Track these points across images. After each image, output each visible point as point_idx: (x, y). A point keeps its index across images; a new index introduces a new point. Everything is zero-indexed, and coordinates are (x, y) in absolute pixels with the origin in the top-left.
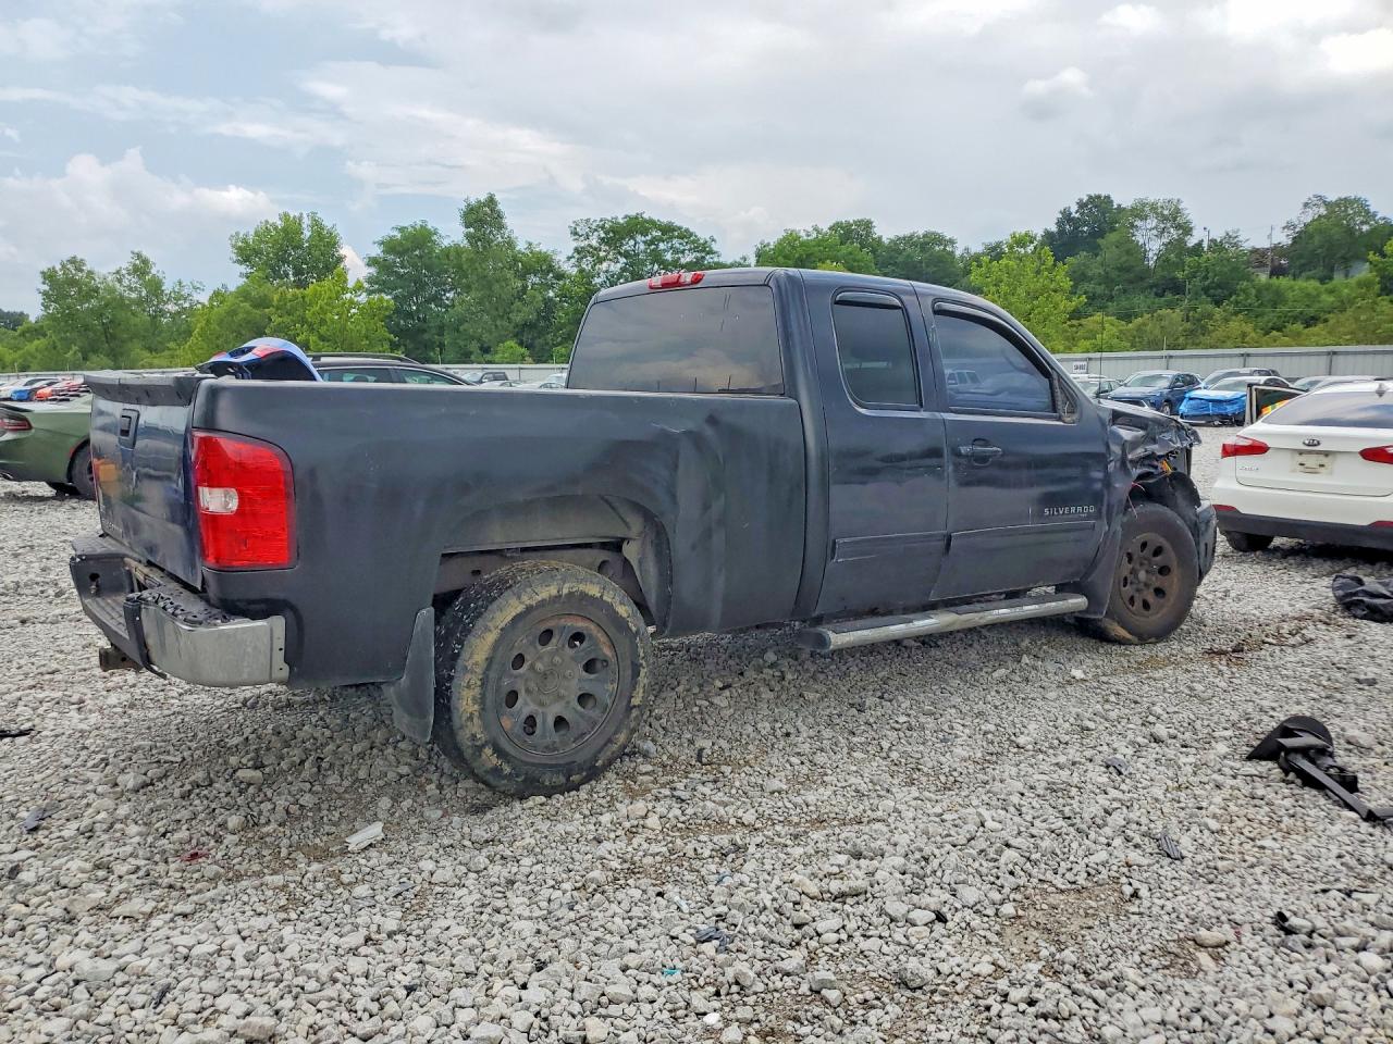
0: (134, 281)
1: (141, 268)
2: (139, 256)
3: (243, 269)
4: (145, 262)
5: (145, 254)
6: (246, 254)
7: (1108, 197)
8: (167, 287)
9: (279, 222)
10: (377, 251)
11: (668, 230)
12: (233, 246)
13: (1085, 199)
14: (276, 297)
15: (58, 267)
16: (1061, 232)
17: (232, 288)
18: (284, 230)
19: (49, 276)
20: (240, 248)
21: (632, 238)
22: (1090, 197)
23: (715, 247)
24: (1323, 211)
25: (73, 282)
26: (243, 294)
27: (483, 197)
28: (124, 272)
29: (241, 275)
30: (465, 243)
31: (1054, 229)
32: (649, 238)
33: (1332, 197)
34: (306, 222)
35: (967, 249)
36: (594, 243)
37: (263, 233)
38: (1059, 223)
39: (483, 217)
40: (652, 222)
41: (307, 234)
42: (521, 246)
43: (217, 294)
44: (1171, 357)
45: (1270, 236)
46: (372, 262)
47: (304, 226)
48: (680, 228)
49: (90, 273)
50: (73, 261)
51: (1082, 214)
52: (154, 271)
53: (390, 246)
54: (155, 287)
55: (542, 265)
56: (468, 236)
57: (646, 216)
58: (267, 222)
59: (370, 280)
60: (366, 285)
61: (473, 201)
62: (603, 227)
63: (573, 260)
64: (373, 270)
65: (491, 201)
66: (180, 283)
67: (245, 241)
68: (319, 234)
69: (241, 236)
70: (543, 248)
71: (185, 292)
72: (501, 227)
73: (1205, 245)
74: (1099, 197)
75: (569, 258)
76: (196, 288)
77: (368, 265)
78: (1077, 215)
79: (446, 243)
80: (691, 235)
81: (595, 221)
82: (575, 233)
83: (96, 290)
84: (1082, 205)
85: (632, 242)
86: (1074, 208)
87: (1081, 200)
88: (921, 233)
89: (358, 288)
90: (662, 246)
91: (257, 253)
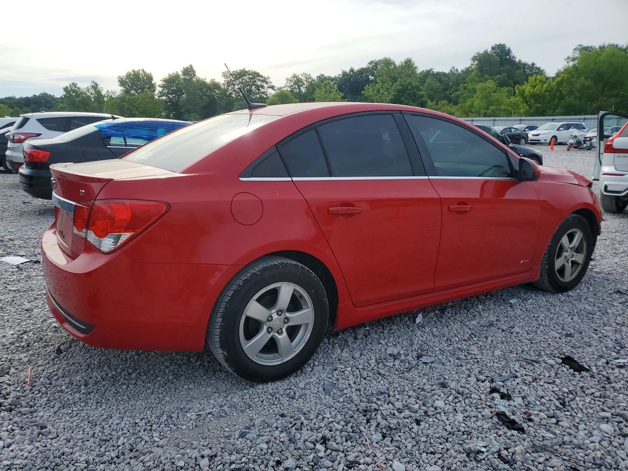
0: (93, 91)
1: (95, 86)
2: (94, 82)
3: (122, 88)
4: (96, 84)
5: (96, 81)
6: (122, 82)
8: (103, 93)
9: (132, 72)
10: (161, 83)
11: (256, 75)
12: (119, 81)
15: (69, 86)
18: (134, 75)
19: (66, 89)
25: (74, 91)
26: (118, 98)
27: (188, 66)
28: (89, 88)
29: (120, 90)
34: (141, 72)
37: (128, 76)
41: (141, 76)
42: (208, 81)
46: (163, 87)
48: (258, 73)
49: (79, 88)
50: (73, 84)
51: (493, 52)
52: (99, 87)
53: (165, 81)
54: (98, 93)
55: (216, 86)
57: (247, 70)
58: (129, 72)
59: (160, 93)
61: (185, 67)
62: (234, 74)
64: (161, 89)
65: (191, 66)
66: (108, 91)
67: (121, 79)
69: (121, 77)
70: (217, 81)
71: (110, 94)
72: (194, 75)
74: (500, 45)
75: (223, 84)
78: (491, 53)
80: (262, 76)
81: (231, 71)
82: (224, 76)
83: (82, 93)
84: (493, 48)
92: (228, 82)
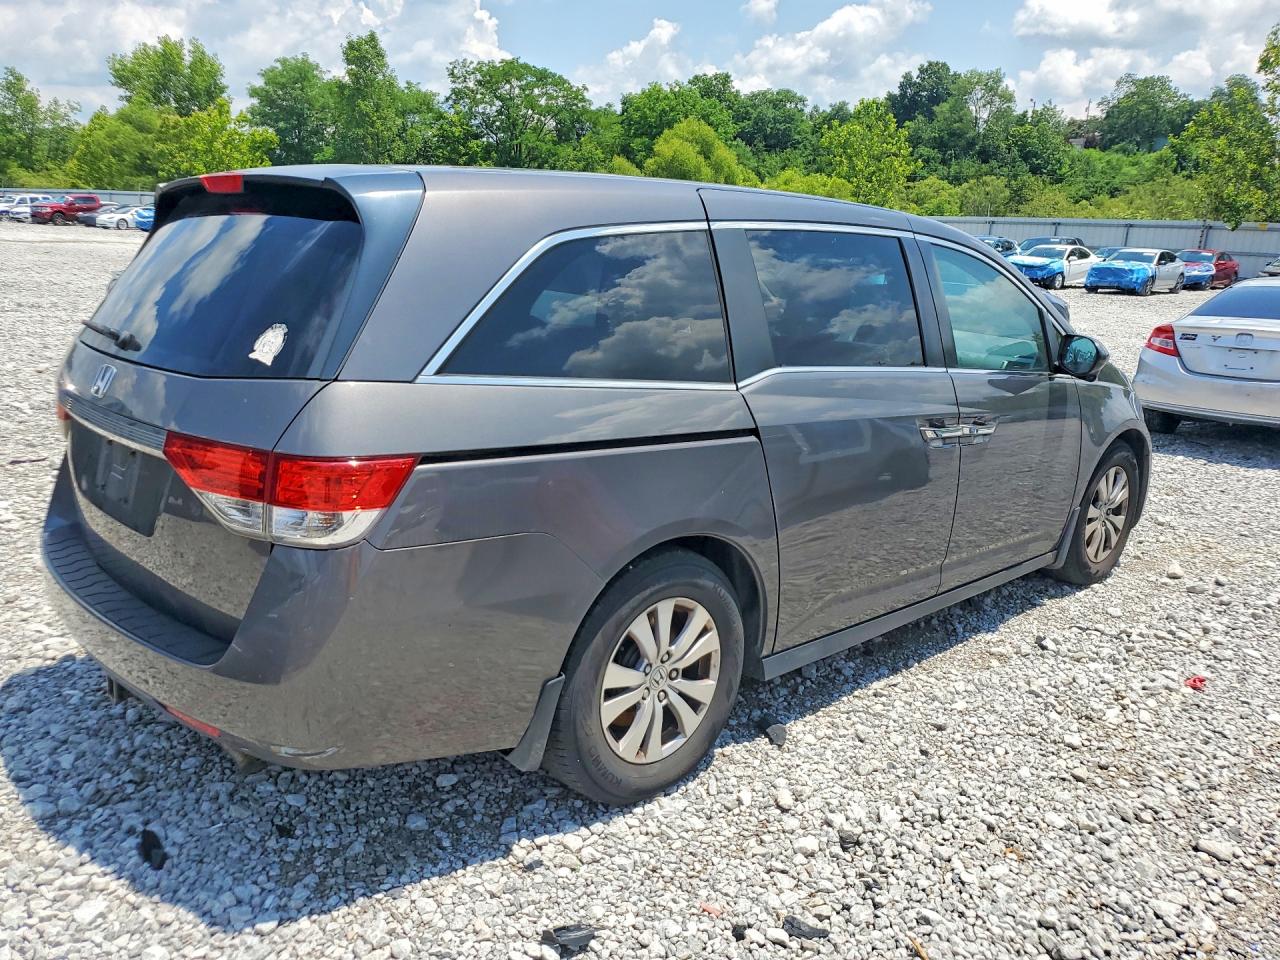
0: (7, 98)
1: (15, 84)
2: (12, 71)
3: (122, 92)
4: (19, 79)
5: (19, 70)
6: (124, 77)
7: (944, 65)
8: (44, 103)
9: (159, 46)
10: (259, 83)
11: (543, 77)
12: (112, 69)
13: (926, 65)
14: (159, 122)
16: (903, 95)
17: (112, 111)
18: (161, 55)
20: (116, 71)
21: (508, 82)
22: (930, 64)
23: (587, 95)
24: (1133, 89)
26: (123, 117)
27: (365, 34)
29: (121, 98)
30: (347, 80)
31: (897, 92)
32: (524, 82)
33: (1141, 76)
34: (187, 47)
35: (816, 108)
36: (471, 85)
37: (143, 55)
38: (902, 86)
39: (363, 54)
40: (526, 66)
41: (188, 59)
42: (402, 85)
43: (97, 116)
44: (993, 222)
45: (1087, 109)
46: (254, 93)
47: (185, 52)
48: (554, 75)
51: (923, 79)
52: (28, 88)
53: (270, 76)
54: (30, 105)
55: (425, 103)
56: (349, 73)
57: (521, 61)
58: (145, 45)
59: (252, 112)
60: (249, 116)
61: (355, 38)
62: (480, 70)
63: (451, 102)
65: (372, 38)
66: (56, 102)
67: (121, 62)
68: (201, 61)
69: (119, 57)
70: (427, 87)
71: (62, 110)
72: (382, 65)
73: (1030, 114)
74: (937, 64)
75: (447, 99)
76: (73, 109)
77: (251, 96)
78: (918, 80)
79: (327, 77)
80: (565, 82)
81: (472, 63)
82: (452, 74)
84: (922, 70)
85: (508, 86)
86: (915, 74)
87: (922, 66)
88: (775, 90)
89: (241, 120)
90: (536, 91)
91: (138, 76)
92: (457, 95)
